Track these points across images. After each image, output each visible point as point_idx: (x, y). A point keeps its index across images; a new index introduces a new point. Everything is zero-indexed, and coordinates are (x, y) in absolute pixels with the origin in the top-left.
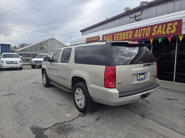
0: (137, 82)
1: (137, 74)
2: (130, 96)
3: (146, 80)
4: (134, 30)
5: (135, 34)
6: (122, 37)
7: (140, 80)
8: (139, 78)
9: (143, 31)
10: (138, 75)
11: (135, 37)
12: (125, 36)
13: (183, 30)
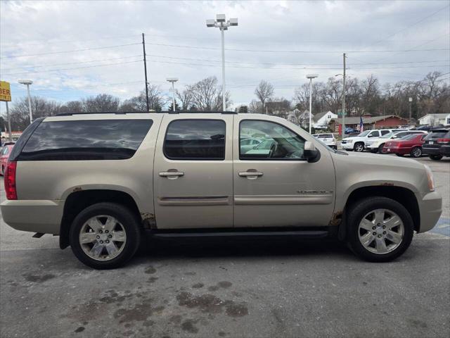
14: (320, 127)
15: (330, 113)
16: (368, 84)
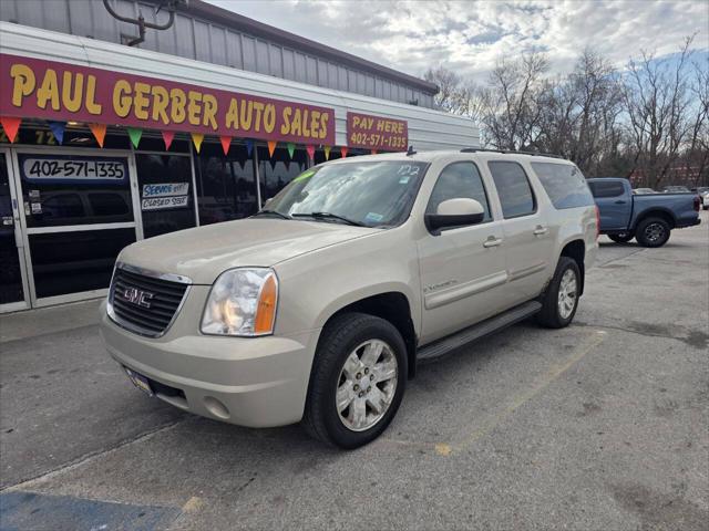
4: (224, 98)
5: (228, 111)
6: (168, 109)
9: (254, 111)
11: (228, 125)
12: (186, 107)
13: (337, 135)
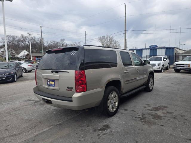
0: (46, 86)
1: (48, 79)
2: (40, 96)
3: (55, 88)
7: (50, 85)
8: (49, 84)
10: (49, 81)
14: (21, 57)
15: (25, 51)
16: (40, 40)
